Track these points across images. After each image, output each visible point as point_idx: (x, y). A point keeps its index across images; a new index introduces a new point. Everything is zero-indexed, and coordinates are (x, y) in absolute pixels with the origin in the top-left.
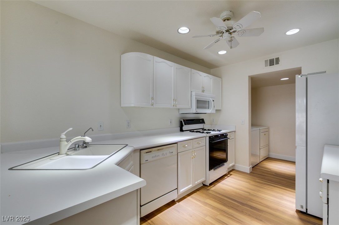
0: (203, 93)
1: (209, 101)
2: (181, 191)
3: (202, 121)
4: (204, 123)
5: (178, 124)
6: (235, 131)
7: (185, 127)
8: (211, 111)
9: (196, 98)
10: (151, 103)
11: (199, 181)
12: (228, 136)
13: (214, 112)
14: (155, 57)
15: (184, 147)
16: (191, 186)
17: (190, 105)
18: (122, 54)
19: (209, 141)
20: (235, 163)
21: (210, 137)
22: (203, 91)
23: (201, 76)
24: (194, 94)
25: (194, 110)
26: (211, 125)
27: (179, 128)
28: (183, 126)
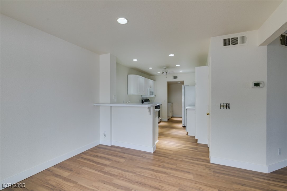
1: (153, 92)
6: (162, 105)
8: (153, 96)
9: (150, 91)
14: (139, 76)
20: (162, 118)
23: (150, 81)
25: (148, 95)
28: (144, 102)
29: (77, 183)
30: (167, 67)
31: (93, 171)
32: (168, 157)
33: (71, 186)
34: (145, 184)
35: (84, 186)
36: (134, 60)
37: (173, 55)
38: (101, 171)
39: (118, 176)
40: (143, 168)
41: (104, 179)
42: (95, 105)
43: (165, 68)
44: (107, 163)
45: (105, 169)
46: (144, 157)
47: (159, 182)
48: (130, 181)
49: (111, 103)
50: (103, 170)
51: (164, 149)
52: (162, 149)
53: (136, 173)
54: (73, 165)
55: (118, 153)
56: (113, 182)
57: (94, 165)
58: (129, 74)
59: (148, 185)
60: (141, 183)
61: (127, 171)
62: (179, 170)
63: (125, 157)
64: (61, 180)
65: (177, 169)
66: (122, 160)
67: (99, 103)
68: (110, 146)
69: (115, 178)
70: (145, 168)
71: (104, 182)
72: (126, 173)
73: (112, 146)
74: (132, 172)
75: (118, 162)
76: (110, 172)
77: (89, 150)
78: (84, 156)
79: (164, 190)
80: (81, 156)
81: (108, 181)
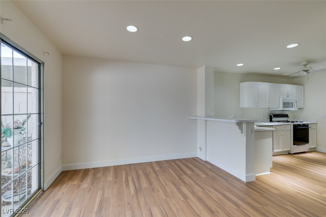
0: (287, 98)
1: (292, 103)
2: (275, 151)
3: (287, 116)
4: (288, 117)
5: (268, 117)
6: (316, 124)
7: (274, 119)
8: (294, 109)
9: (283, 101)
10: (256, 106)
11: (286, 149)
12: (309, 126)
13: (297, 109)
14: (258, 82)
15: (277, 128)
16: (280, 150)
17: (278, 106)
18: (240, 82)
19: (293, 127)
20: (317, 146)
21: (294, 125)
22: (288, 96)
23: (286, 87)
24: (281, 99)
25: (281, 108)
26: (294, 118)
27: (269, 120)
28: (272, 118)
29: (158, 176)
30: (309, 62)
31: (174, 174)
32: (262, 194)
33: (154, 177)
34: (203, 202)
35: (160, 180)
36: (238, 65)
37: (297, 45)
38: (179, 177)
39: (187, 185)
40: (216, 190)
41: (175, 182)
42: (191, 118)
43: (304, 63)
44: (189, 172)
45: (183, 176)
46: (229, 181)
47: (219, 208)
48: (193, 193)
49: (206, 117)
50: (181, 176)
51: (268, 185)
52: (265, 184)
53: (206, 190)
54: (165, 165)
55: (205, 169)
56: (180, 187)
57: (178, 170)
58: (241, 82)
59: (205, 203)
60: (201, 199)
61: (199, 185)
62: (261, 212)
63: (209, 174)
64: (152, 171)
65: (258, 210)
66: (203, 176)
67: (197, 117)
68: (205, 160)
69: (183, 185)
70: (219, 191)
71: (174, 184)
72: (196, 186)
73: (206, 162)
74: (202, 188)
75: (198, 175)
76: (185, 180)
77: (184, 159)
78: (178, 162)
79: (217, 215)
80: (175, 162)
81: (177, 184)
